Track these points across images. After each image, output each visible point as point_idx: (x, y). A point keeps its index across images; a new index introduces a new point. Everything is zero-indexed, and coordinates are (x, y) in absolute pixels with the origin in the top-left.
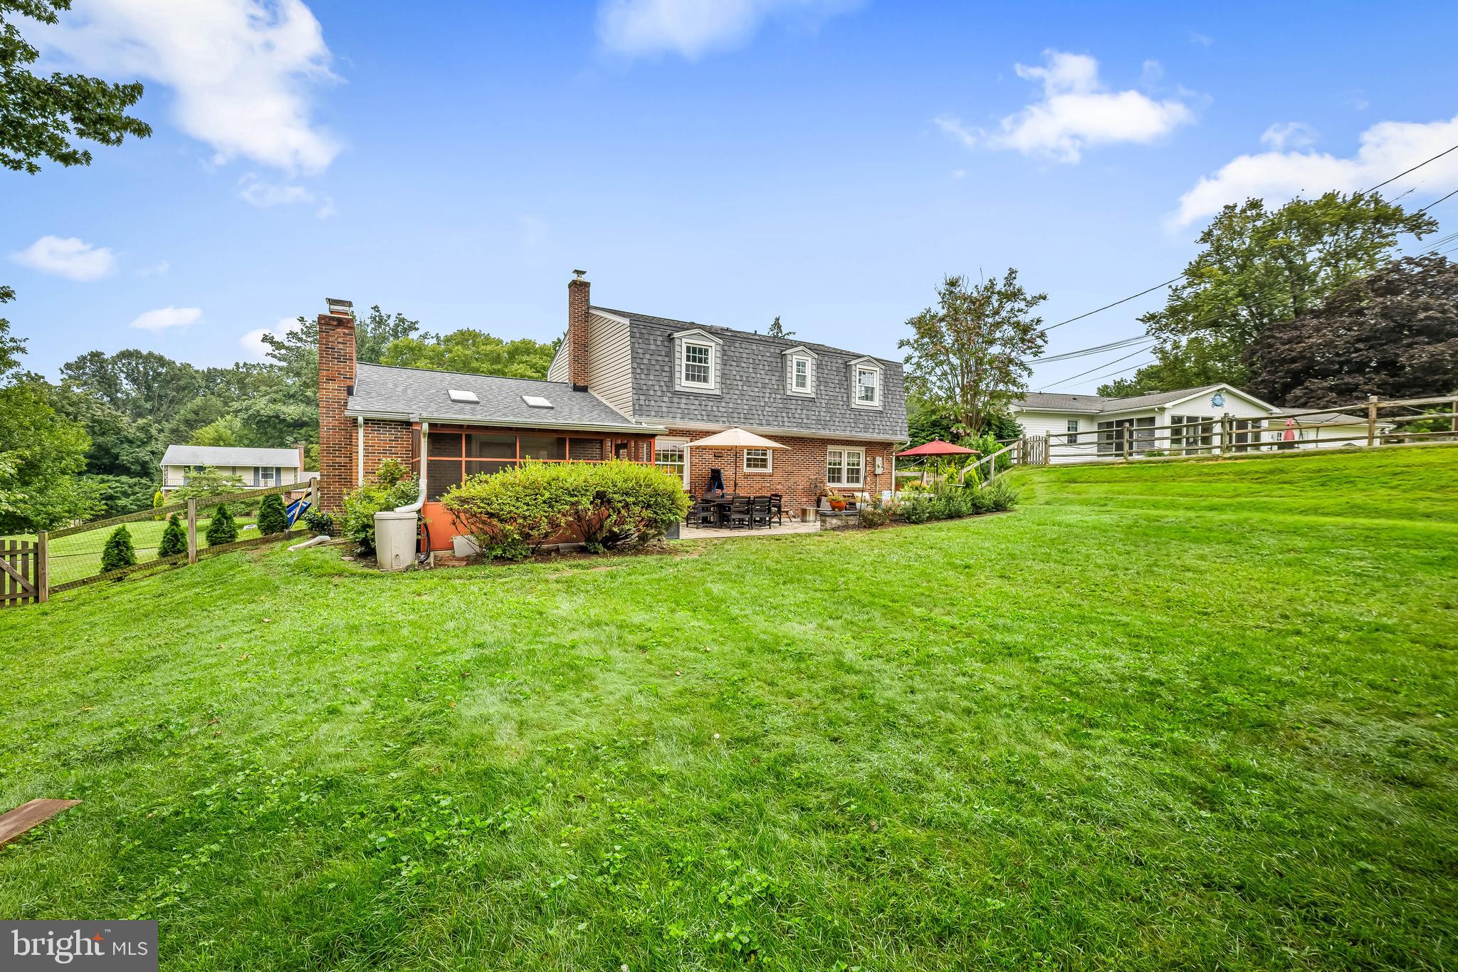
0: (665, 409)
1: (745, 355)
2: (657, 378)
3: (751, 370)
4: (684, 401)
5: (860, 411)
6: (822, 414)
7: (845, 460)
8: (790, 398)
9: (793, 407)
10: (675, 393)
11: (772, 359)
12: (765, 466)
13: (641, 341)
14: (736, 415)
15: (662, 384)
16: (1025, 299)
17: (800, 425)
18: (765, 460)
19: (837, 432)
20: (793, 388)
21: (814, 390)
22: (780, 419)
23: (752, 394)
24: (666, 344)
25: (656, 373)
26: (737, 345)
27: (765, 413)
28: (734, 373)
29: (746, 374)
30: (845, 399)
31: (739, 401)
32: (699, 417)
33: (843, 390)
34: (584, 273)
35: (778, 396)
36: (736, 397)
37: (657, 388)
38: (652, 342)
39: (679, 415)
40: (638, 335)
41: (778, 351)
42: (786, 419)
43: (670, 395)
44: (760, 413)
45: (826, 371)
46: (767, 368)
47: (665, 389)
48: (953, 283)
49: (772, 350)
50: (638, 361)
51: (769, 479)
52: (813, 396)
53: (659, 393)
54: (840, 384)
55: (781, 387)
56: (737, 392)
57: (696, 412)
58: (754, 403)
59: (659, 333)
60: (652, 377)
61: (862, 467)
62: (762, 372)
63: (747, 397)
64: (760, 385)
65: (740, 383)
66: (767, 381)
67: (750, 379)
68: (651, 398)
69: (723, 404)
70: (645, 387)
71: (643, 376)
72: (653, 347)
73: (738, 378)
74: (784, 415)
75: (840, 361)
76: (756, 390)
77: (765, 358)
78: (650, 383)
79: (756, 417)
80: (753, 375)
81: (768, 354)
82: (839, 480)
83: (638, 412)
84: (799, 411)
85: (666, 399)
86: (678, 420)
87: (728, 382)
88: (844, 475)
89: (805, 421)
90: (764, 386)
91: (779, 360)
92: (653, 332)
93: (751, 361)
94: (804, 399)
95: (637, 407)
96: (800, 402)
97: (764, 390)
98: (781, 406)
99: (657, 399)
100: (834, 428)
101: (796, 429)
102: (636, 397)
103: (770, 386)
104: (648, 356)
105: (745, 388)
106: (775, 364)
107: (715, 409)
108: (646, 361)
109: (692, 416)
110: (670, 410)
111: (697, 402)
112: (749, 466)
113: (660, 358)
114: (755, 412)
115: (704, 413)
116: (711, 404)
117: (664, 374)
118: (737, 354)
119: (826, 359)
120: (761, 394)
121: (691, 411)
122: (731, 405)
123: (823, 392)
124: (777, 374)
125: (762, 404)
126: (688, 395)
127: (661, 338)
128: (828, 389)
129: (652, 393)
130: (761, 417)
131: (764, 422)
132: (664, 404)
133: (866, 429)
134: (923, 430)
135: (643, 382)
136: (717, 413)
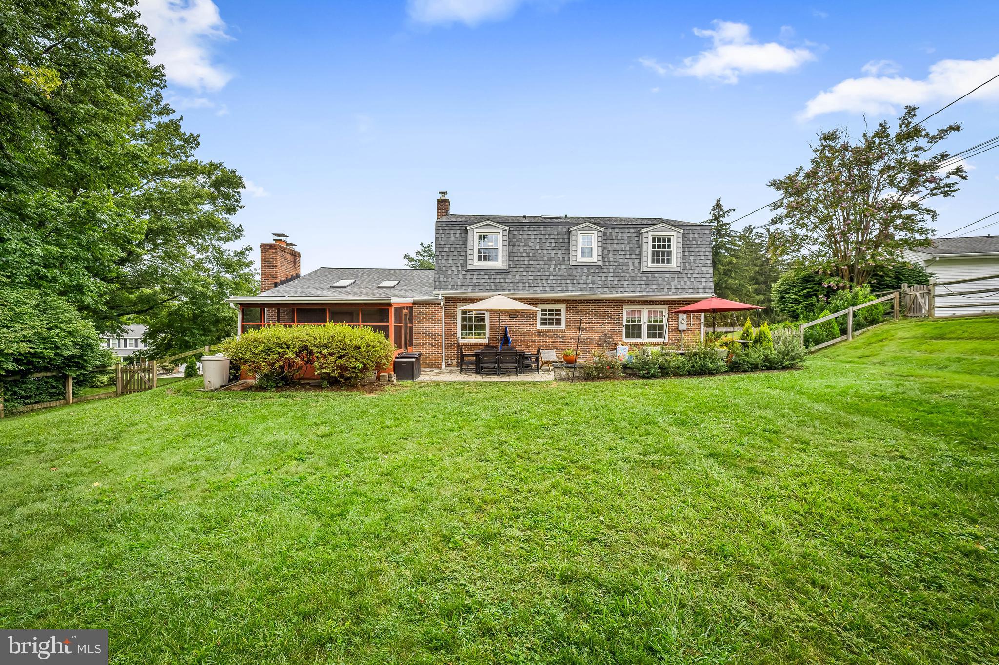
0: (459, 284)
1: (532, 236)
2: (455, 261)
3: (538, 248)
4: (476, 276)
5: (652, 273)
6: (609, 278)
7: (645, 318)
8: (575, 267)
9: (578, 274)
10: (468, 271)
11: (559, 237)
12: (559, 324)
13: (443, 235)
14: (521, 284)
15: (459, 265)
16: (927, 135)
17: (582, 289)
18: (560, 319)
19: (626, 294)
20: (578, 257)
21: (600, 258)
22: (564, 285)
23: (538, 267)
24: (463, 235)
25: (454, 258)
26: (526, 229)
27: (549, 281)
28: (522, 251)
29: (533, 251)
30: (636, 264)
31: (525, 273)
32: (488, 288)
33: (634, 256)
34: (446, 193)
35: (564, 267)
36: (522, 270)
37: (454, 268)
38: (452, 235)
39: (471, 287)
40: (441, 232)
41: (565, 229)
42: (570, 285)
43: (464, 273)
44: (544, 281)
45: (616, 241)
46: (553, 244)
47: (460, 268)
48: (830, 137)
49: (560, 229)
50: (441, 250)
51: (561, 335)
52: (600, 263)
53: (455, 272)
54: (632, 251)
55: (566, 259)
56: (524, 266)
57: (486, 284)
58: (539, 274)
59: (458, 228)
60: (450, 261)
61: (664, 323)
62: (549, 248)
63: (533, 270)
64: (545, 259)
65: (527, 259)
66: (553, 255)
67: (536, 255)
68: (448, 276)
69: (510, 277)
70: (444, 269)
71: (443, 261)
72: (453, 239)
73: (525, 255)
74: (569, 281)
75: (632, 231)
76: (542, 263)
77: (552, 237)
78: (449, 265)
79: (540, 285)
80: (540, 251)
81: (555, 233)
82: (639, 335)
83: (438, 287)
84: (584, 278)
85: (461, 276)
86: (469, 291)
87: (516, 259)
88: (644, 331)
89: (590, 285)
90: (550, 259)
91: (566, 237)
92: (453, 228)
93: (538, 240)
94: (589, 267)
95: (437, 283)
96: (585, 270)
97: (550, 263)
98: (566, 274)
99: (453, 276)
100: (622, 290)
101: (580, 293)
102: (437, 276)
103: (556, 259)
104: (448, 246)
105: (531, 262)
106: (561, 241)
107: (502, 280)
108: (446, 250)
109: (481, 288)
110: (464, 284)
111: (487, 277)
112: (542, 324)
113: (458, 246)
114: (539, 281)
115: (492, 284)
116: (499, 277)
117: (460, 258)
118: (525, 236)
119: (617, 230)
120: (546, 266)
121: (481, 284)
122: (517, 277)
123: (612, 260)
124: (564, 248)
125: (547, 274)
126: (479, 271)
127: (459, 232)
128: (617, 256)
129: (449, 272)
130: (545, 285)
131: (548, 288)
132: (459, 280)
133: (660, 289)
134: (795, 286)
135: (443, 265)
136: (503, 284)
